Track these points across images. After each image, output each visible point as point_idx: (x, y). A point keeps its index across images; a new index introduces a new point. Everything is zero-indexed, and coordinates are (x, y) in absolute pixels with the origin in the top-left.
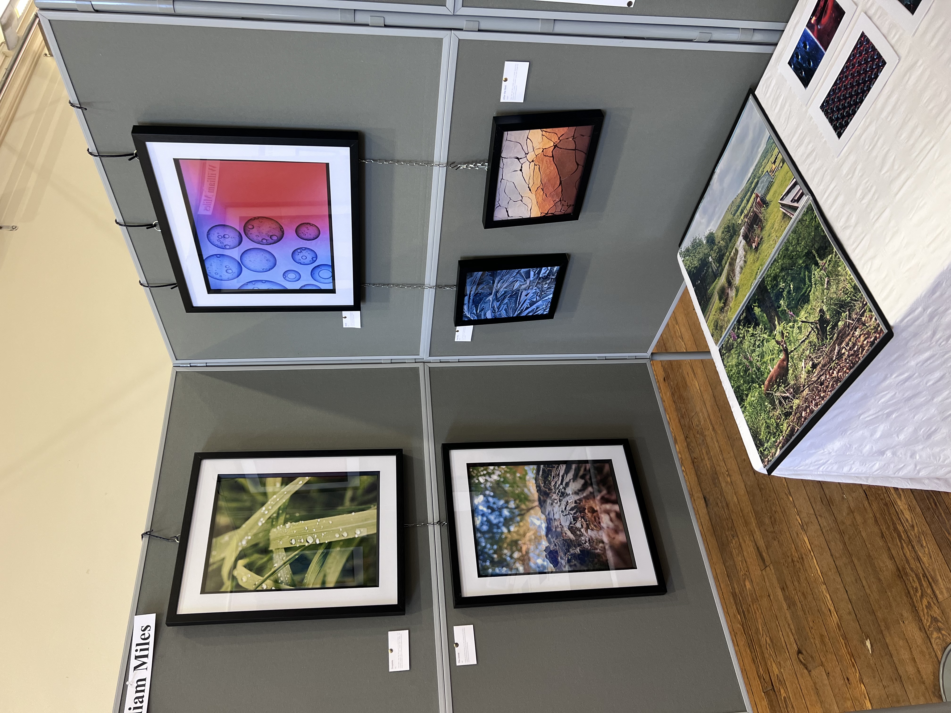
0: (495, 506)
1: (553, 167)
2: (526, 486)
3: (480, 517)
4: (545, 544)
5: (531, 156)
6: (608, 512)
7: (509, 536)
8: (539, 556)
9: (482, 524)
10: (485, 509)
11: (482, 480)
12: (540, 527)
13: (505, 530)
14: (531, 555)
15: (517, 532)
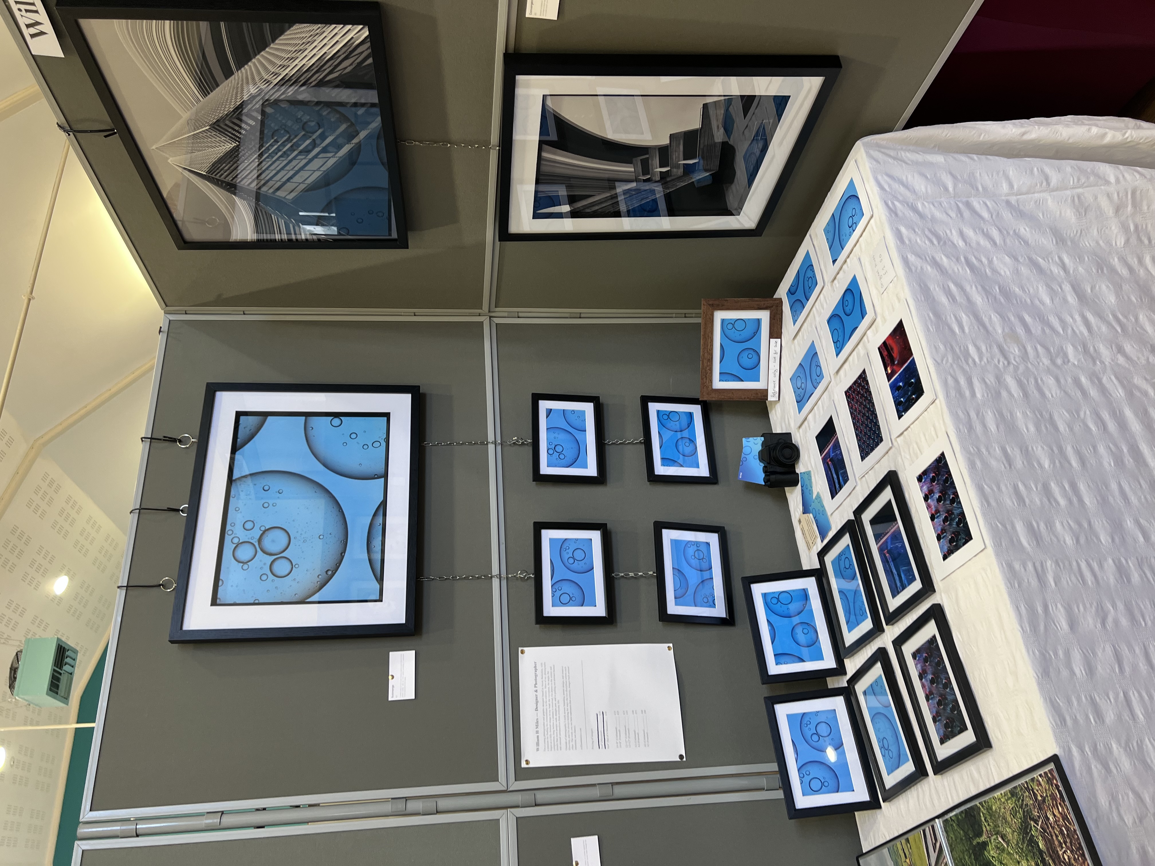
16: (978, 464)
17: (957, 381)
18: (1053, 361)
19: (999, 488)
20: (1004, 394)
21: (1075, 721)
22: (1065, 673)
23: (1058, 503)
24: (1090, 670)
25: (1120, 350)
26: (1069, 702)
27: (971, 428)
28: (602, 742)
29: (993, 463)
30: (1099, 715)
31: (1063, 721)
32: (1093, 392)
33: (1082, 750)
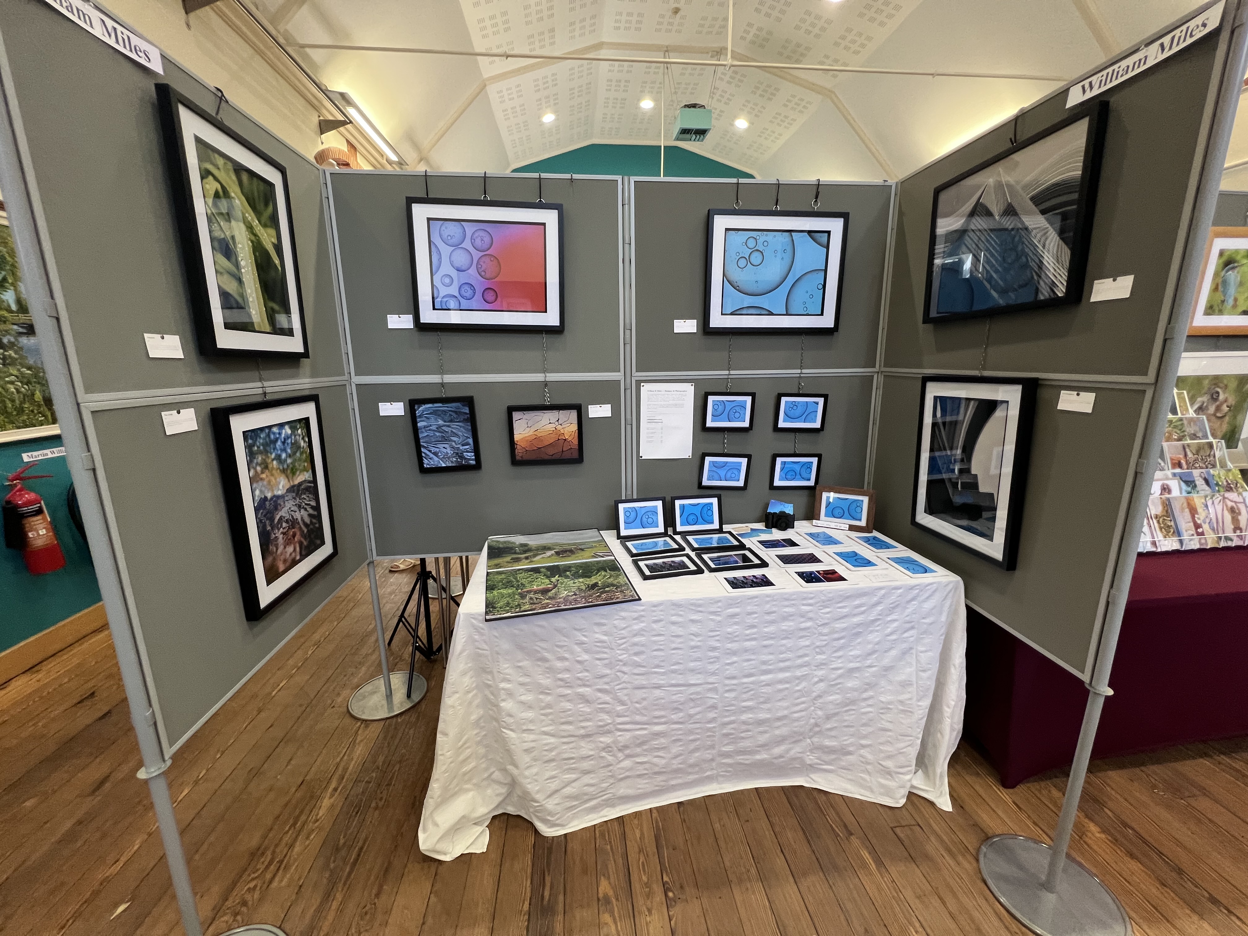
0: (286, 444)
1: (551, 441)
2: (300, 472)
3: (277, 431)
4: (269, 495)
5: (559, 427)
6: (295, 550)
7: (270, 460)
8: (261, 491)
9: (274, 433)
10: (283, 436)
11: (299, 431)
12: (279, 489)
13: (273, 456)
14: (260, 483)
15: (273, 468)
16: (768, 599)
17: (811, 598)
18: (818, 647)
19: (756, 605)
20: (802, 620)
21: (654, 611)
22: (673, 612)
23: (747, 630)
24: (674, 623)
25: (821, 681)
26: (661, 611)
27: (786, 600)
28: (651, 421)
29: (768, 606)
30: (656, 622)
31: (655, 606)
32: (799, 661)
33: (643, 611)
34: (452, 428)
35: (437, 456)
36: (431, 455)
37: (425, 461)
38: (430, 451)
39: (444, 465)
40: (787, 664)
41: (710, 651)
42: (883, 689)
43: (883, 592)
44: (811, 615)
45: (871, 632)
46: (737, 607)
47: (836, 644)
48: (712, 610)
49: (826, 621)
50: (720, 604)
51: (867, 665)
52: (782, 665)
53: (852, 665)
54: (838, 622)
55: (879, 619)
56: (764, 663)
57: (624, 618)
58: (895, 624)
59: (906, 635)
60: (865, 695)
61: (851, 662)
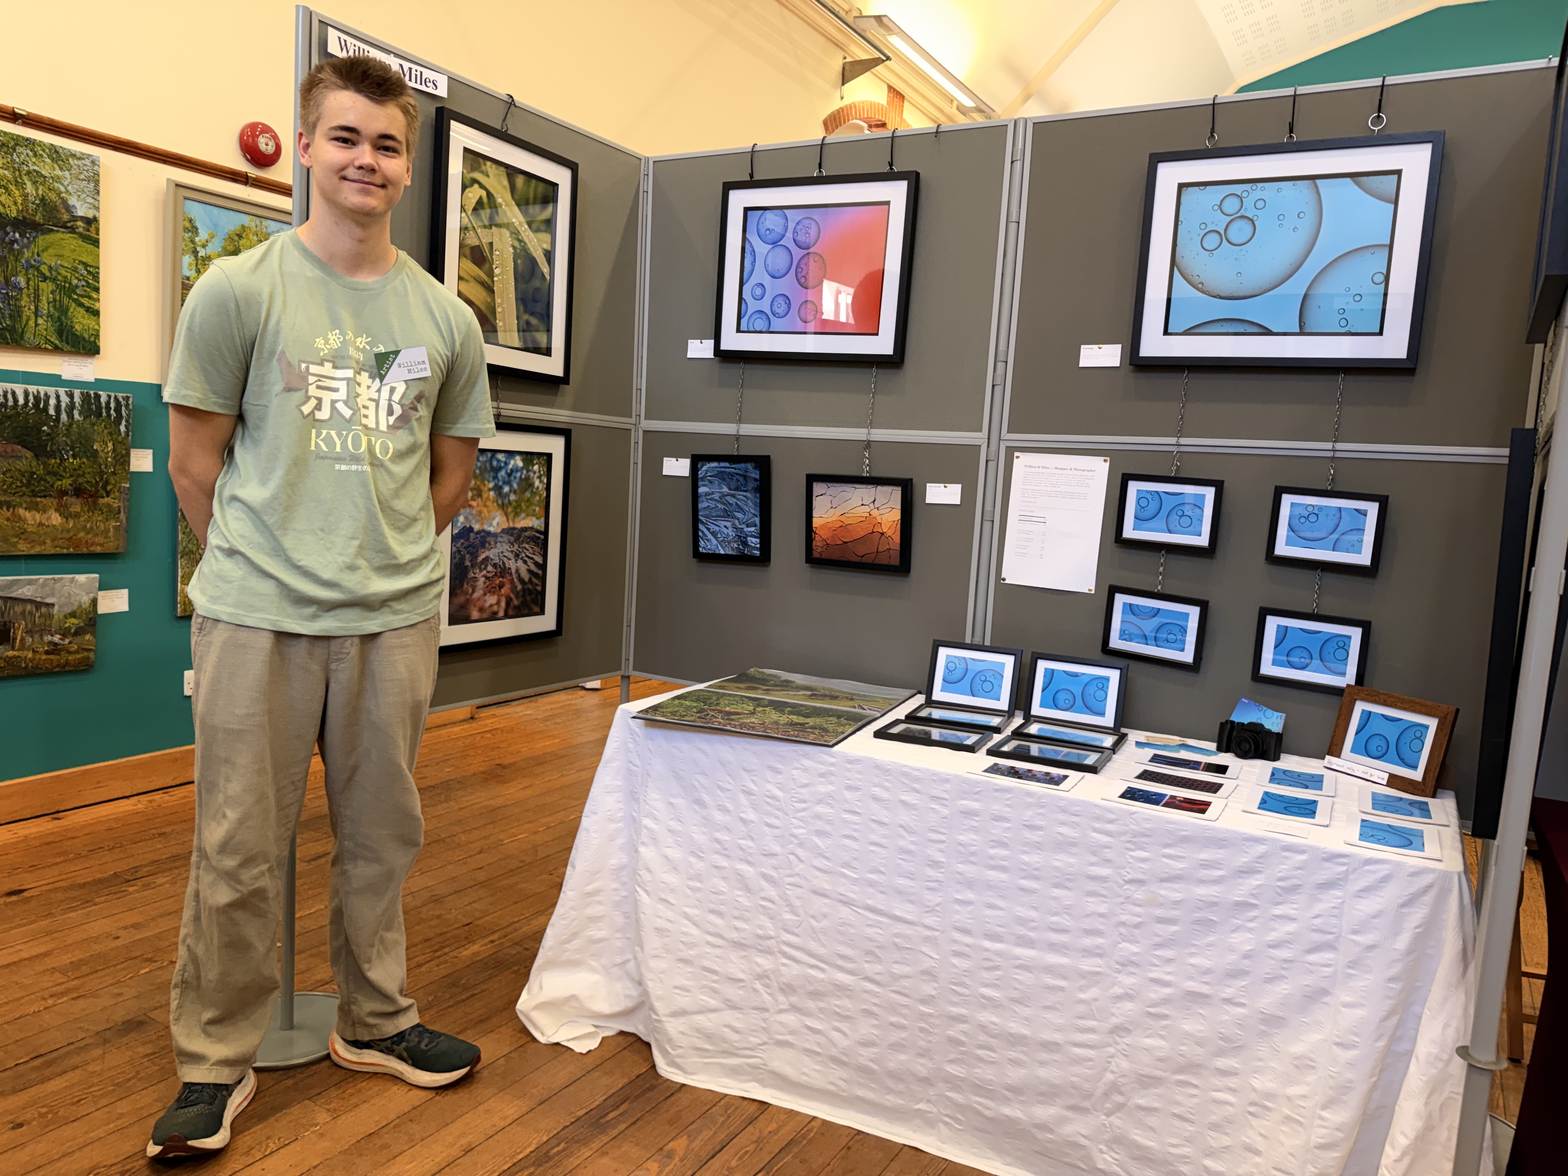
0: (512, 478)
1: (863, 533)
2: (528, 515)
3: (504, 459)
4: (477, 527)
5: (875, 513)
6: (498, 603)
7: (486, 489)
8: (466, 518)
9: (499, 461)
11: (536, 467)
12: (491, 525)
15: (488, 498)
16: (1030, 800)
18: (1123, 924)
19: (1008, 806)
20: (1093, 859)
21: (849, 770)
22: (876, 780)
23: (993, 847)
24: (876, 799)
25: (1127, 997)
26: (859, 773)
27: (1063, 810)
28: (1025, 518)
29: (1029, 813)
30: (850, 788)
31: (850, 762)
32: (1089, 942)
33: (832, 764)
34: (738, 499)
35: (716, 538)
36: (710, 536)
37: (702, 543)
38: (708, 529)
39: (722, 552)
40: (1063, 938)
41: (929, 865)
42: (1260, 1064)
43: (1261, 849)
44: (1109, 854)
45: (1237, 929)
46: (976, 800)
47: (1160, 928)
48: (935, 793)
49: (1141, 876)
50: (947, 786)
51: (1224, 995)
52: (1054, 937)
53: (1191, 985)
54: (1166, 885)
55: (1254, 906)
56: (1021, 921)
57: (806, 770)
58: (1291, 927)
59: (1312, 958)
60: (1222, 1063)
61: (1191, 978)
